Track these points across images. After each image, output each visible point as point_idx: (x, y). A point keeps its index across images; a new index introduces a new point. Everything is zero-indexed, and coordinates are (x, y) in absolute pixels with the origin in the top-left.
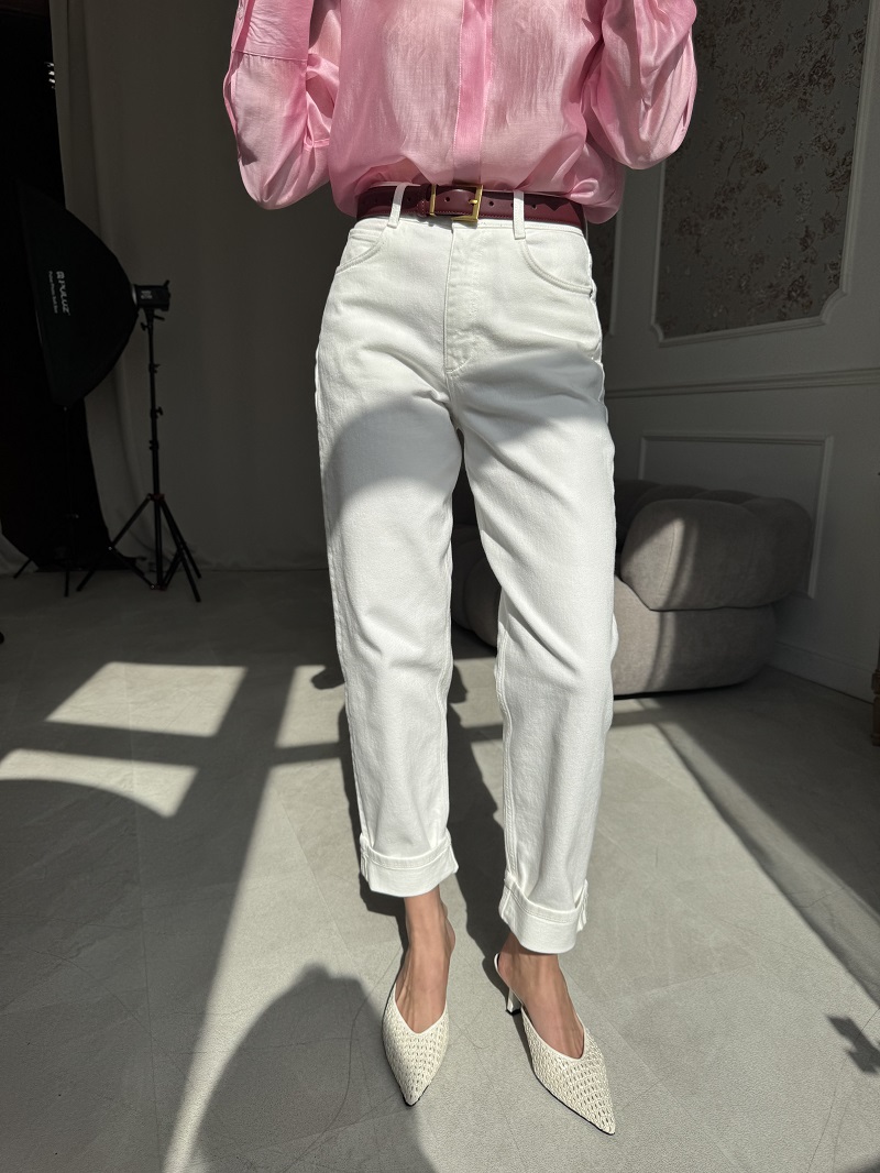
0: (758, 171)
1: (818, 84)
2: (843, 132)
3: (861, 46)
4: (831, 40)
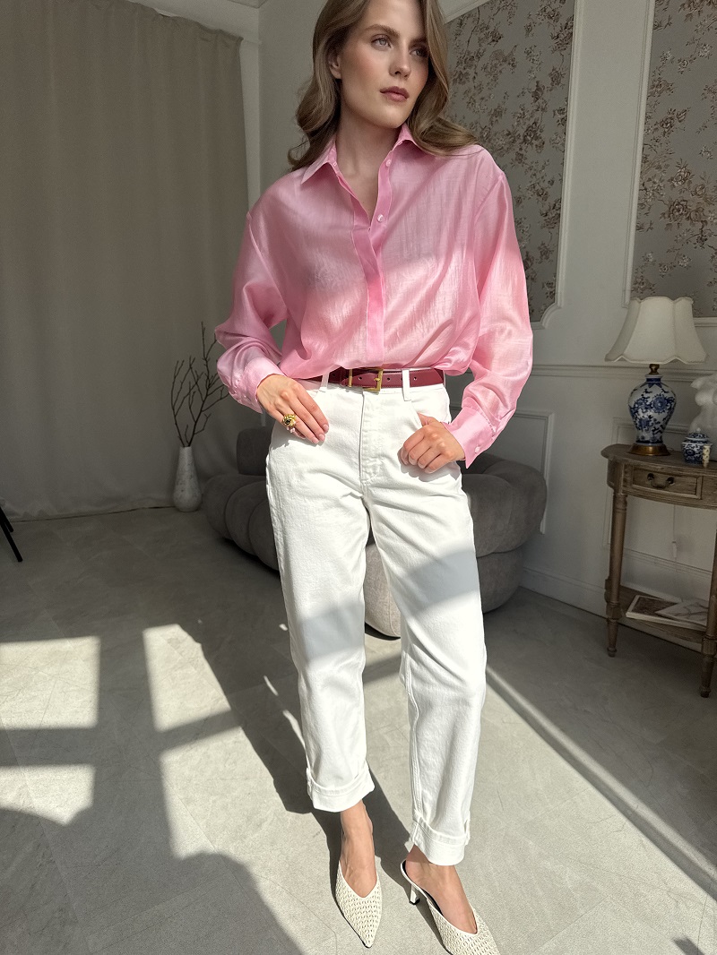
1: (532, 144)
2: (552, 184)
3: (564, 121)
4: (540, 112)
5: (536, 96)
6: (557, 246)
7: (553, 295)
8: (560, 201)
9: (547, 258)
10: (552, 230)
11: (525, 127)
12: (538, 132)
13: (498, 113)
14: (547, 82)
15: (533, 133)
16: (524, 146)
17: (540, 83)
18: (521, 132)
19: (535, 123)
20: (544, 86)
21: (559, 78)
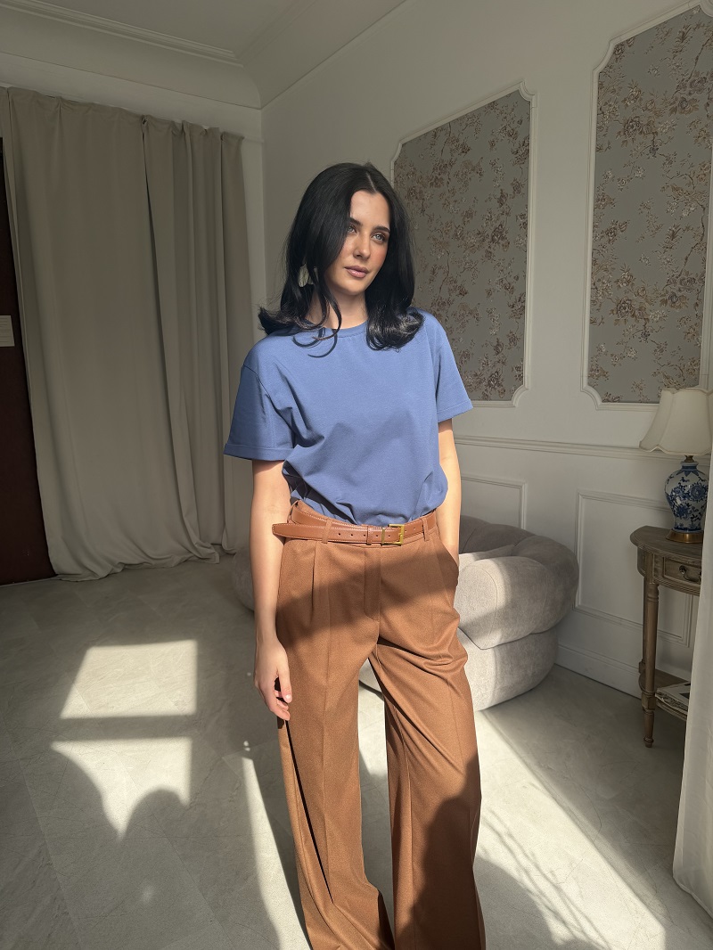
2: (517, 280)
3: (525, 225)
4: (505, 216)
5: (501, 202)
6: (523, 334)
7: (521, 377)
8: (524, 294)
9: (515, 345)
10: (518, 320)
11: (493, 229)
12: (504, 233)
13: (469, 214)
14: (509, 190)
15: (499, 234)
16: (493, 245)
17: (504, 191)
18: (490, 232)
19: (501, 225)
20: (507, 194)
21: (520, 188)
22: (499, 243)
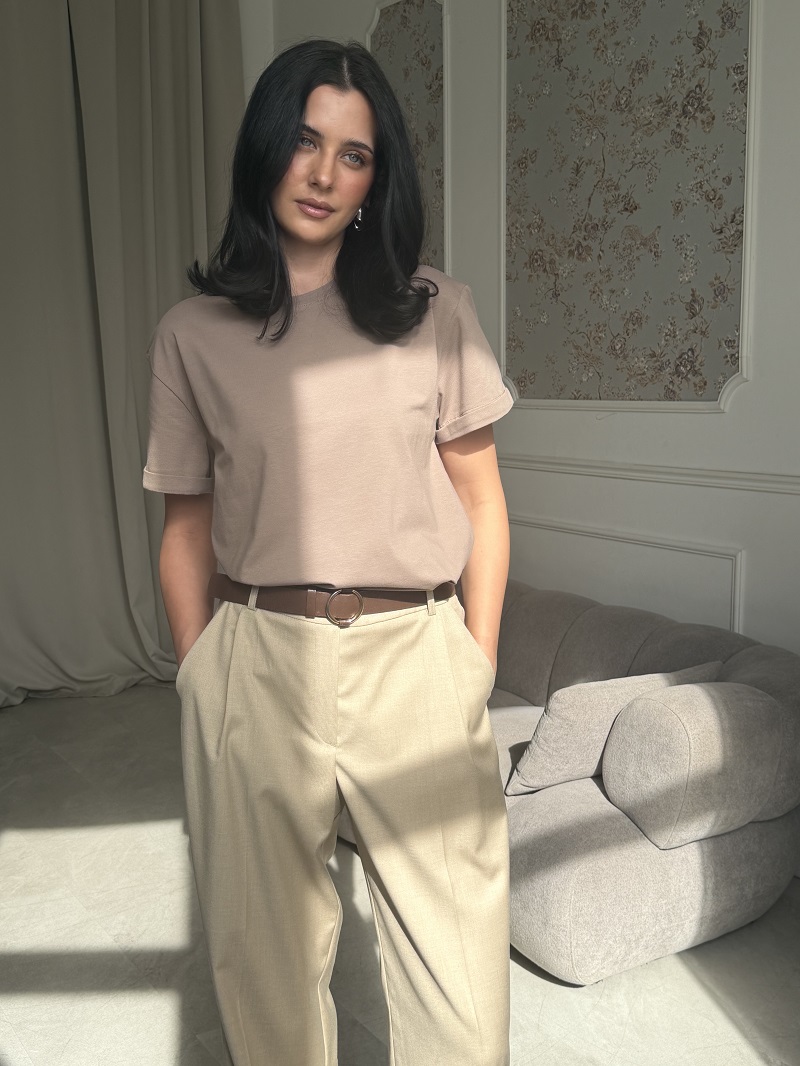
0: (626, 209)
2: (729, 183)
3: (743, 85)
4: (706, 68)
5: (699, 45)
6: (739, 282)
7: (735, 359)
8: (741, 210)
9: (725, 300)
10: (730, 256)
11: (684, 92)
12: (705, 100)
13: (642, 67)
14: (714, 24)
15: (696, 101)
16: (684, 122)
17: (705, 25)
18: (680, 99)
19: (699, 86)
20: (710, 30)
22: (694, 118)
